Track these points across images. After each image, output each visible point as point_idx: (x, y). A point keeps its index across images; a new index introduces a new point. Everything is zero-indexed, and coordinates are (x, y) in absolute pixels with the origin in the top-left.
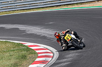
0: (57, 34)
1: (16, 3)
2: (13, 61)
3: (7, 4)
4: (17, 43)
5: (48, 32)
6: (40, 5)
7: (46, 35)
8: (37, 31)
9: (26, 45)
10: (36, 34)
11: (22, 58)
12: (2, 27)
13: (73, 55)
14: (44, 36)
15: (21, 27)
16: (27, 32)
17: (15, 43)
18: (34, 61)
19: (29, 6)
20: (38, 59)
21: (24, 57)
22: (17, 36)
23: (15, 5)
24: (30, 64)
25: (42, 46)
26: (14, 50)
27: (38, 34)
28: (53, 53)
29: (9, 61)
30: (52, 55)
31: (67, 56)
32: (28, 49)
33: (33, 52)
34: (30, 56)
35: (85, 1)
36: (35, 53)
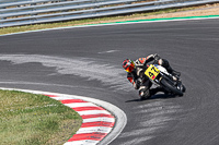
1: (35, 9)
2: (28, 134)
3: (17, 11)
4: (38, 96)
5: (104, 72)
7: (99, 78)
8: (80, 68)
9: (57, 99)
10: (78, 76)
11: (49, 127)
13: (159, 120)
14: (95, 80)
15: (47, 61)
16: (60, 71)
17: (33, 95)
18: (73, 134)
19: (64, 15)
20: (82, 131)
21: (53, 125)
22: (39, 80)
23: (34, 12)
24: (65, 141)
25: (92, 101)
26: (31, 111)
27: (83, 75)
28: (115, 117)
29: (20, 134)
30: (112, 120)
31: (145, 124)
32: (61, 108)
33: (71, 114)
34: (66, 122)
35: (184, 4)
36: (77, 117)
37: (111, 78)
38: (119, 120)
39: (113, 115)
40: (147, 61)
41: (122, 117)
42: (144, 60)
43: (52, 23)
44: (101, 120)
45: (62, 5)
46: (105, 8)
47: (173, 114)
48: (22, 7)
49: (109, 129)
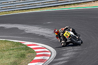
0: (56, 31)
1: (15, 4)
2: (12, 60)
3: (7, 5)
4: (17, 42)
5: (46, 32)
7: (44, 35)
8: (35, 30)
9: (25, 44)
11: (21, 57)
12: (2, 27)
13: (70, 53)
14: (42, 36)
15: (20, 27)
16: (26, 32)
17: (14, 42)
18: (32, 60)
19: (28, 7)
20: (36, 58)
21: (23, 56)
22: (17, 35)
23: (15, 5)
25: (40, 45)
26: (13, 49)
27: (36, 33)
29: (8, 60)
30: (50, 53)
31: (64, 55)
32: (27, 48)
33: (31, 51)
34: (29, 54)
35: (82, 2)
36: (34, 52)
37: (49, 35)
39: (50, 51)
41: (54, 52)
42: (64, 29)
43: (22, 10)
44: (45, 53)
45: (27, 2)
46: (47, 3)
47: (77, 51)
48: (9, 3)
49: (48, 57)
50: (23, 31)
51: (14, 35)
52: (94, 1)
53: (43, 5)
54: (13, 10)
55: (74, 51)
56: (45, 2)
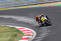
1: (11, 3)
2: (9, 38)
3: (6, 3)
4: (12, 27)
5: (30, 20)
6: (25, 4)
7: (29, 22)
8: (23, 19)
9: (17, 28)
10: (23, 22)
11: (14, 36)
12: (2, 17)
13: (45, 34)
14: (27, 23)
15: (14, 17)
17: (10, 27)
18: (21, 38)
19: (19, 4)
20: (24, 37)
21: (15, 35)
24: (19, 40)
25: (26, 29)
26: (9, 31)
27: (24, 21)
29: (6, 38)
30: (32, 34)
31: (41, 35)
32: (18, 30)
33: (21, 32)
34: (19, 35)
35: (52, 1)
36: (22, 33)
37: (32, 22)
38: (34, 34)
39: (32, 33)
40: (41, 16)
43: (15, 6)
44: (29, 34)
45: (18, 2)
46: (30, 2)
47: (49, 33)
48: (7, 2)
49: (31, 37)
50: (16, 20)
51: (10, 23)
52: (60, 1)
53: (28, 3)
54: (9, 6)
55: (47, 33)
56: (29, 2)
